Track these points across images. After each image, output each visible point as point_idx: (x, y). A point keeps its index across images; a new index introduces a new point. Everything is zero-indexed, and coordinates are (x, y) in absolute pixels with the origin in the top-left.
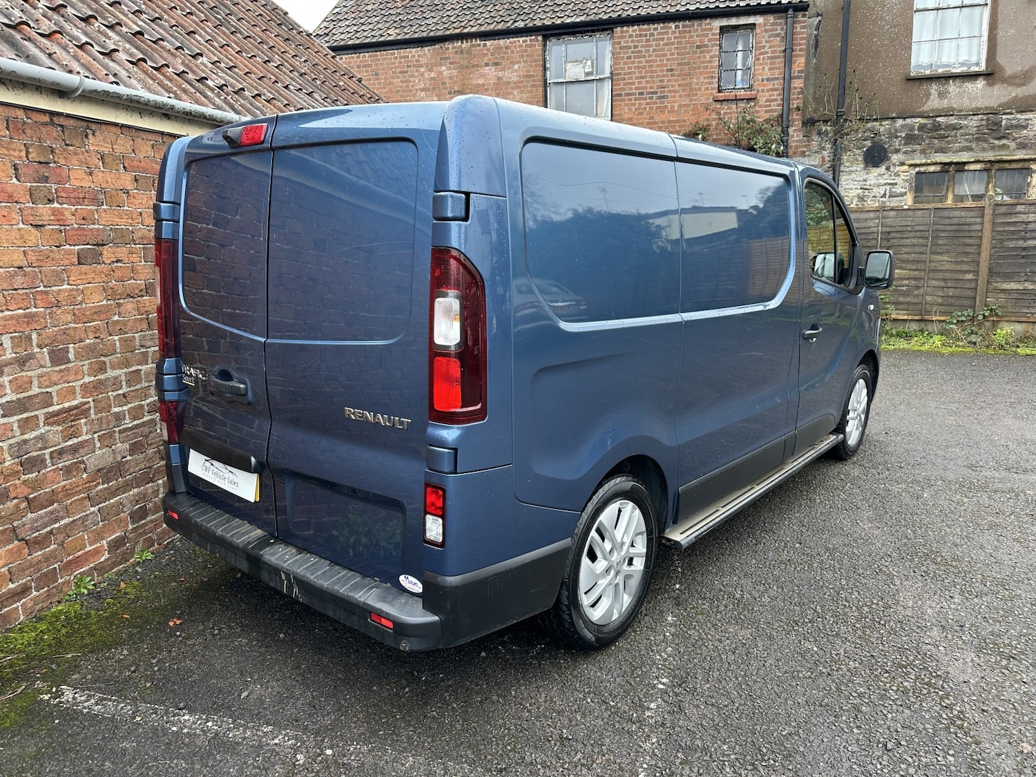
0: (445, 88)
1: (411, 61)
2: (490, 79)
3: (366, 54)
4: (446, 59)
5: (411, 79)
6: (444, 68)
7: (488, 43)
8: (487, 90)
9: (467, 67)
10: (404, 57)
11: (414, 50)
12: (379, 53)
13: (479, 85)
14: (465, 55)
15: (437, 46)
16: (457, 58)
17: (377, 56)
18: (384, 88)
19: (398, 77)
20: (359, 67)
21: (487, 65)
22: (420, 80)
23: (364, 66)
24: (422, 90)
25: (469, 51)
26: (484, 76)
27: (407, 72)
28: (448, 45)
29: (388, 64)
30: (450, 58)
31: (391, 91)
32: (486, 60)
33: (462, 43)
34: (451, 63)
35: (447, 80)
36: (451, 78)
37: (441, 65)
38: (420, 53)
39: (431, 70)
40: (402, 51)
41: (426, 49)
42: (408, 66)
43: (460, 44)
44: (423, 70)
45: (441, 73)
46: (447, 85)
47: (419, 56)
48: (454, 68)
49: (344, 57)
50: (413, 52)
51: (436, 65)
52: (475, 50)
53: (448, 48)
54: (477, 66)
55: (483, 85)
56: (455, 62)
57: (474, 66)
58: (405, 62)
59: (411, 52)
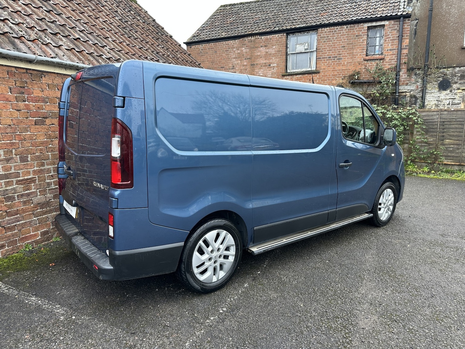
0: (243, 57)
1: (230, 46)
2: (263, 53)
3: (212, 44)
4: (245, 44)
5: (230, 54)
6: (244, 49)
7: (263, 37)
8: (261, 57)
9: (253, 48)
10: (227, 44)
11: (231, 41)
12: (217, 43)
13: (258, 55)
14: (253, 43)
15: (241, 39)
16: (249, 44)
17: (216, 44)
18: (219, 58)
19: (225, 53)
20: (209, 49)
21: (262, 47)
22: (233, 54)
23: (211, 49)
24: (234, 58)
25: (254, 41)
26: (260, 51)
27: (228, 51)
28: (246, 39)
29: (221, 47)
30: (246, 44)
31: (221, 59)
32: (261, 45)
33: (252, 37)
34: (246, 46)
35: (245, 54)
36: (246, 53)
37: (242, 47)
38: (234, 42)
39: (238, 50)
40: (227, 42)
41: (237, 41)
42: (229, 48)
43: (250, 38)
44: (235, 49)
45: (242, 51)
46: (245, 56)
47: (233, 44)
48: (248, 49)
49: (203, 45)
50: (231, 42)
51: (241, 47)
52: (257, 41)
53: (246, 40)
54: (258, 47)
55: (260, 55)
56: (248, 46)
57: (256, 47)
58: (228, 46)
59: (230, 42)
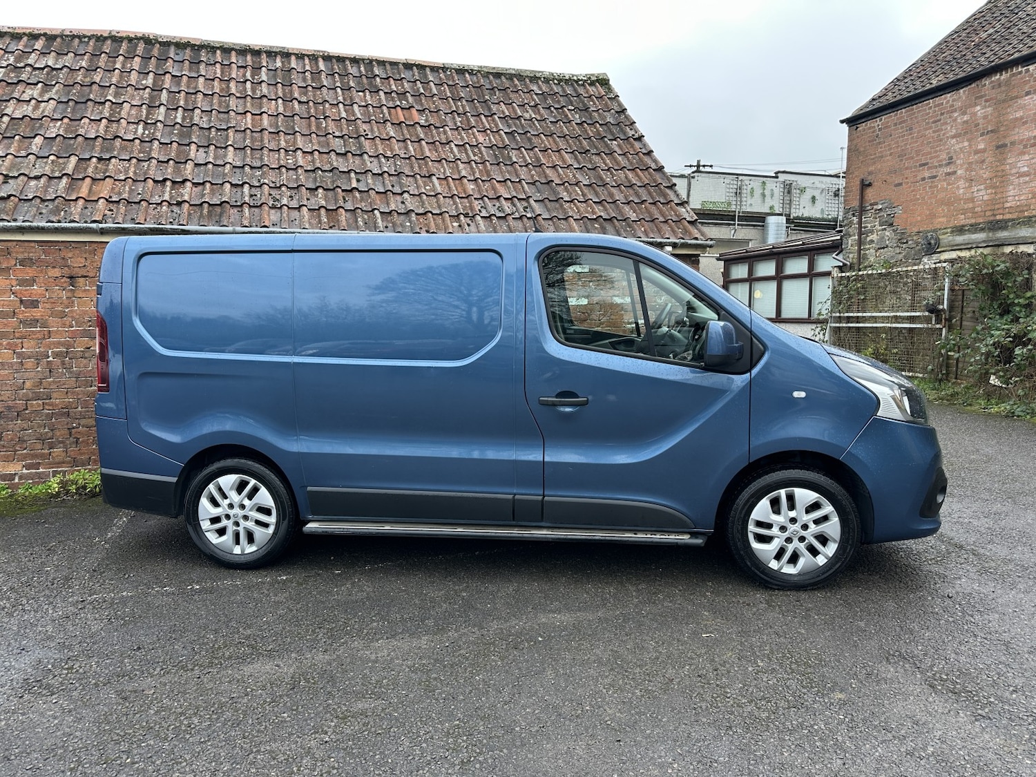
0: (976, 131)
1: (946, 108)
2: (1030, 110)
3: (903, 110)
4: (981, 97)
5: (943, 127)
6: (978, 108)
7: (1031, 68)
8: (1026, 123)
9: (1004, 101)
10: (939, 105)
11: (949, 95)
12: (915, 106)
13: (1016, 119)
14: (1003, 88)
15: (973, 85)
16: (993, 93)
17: (913, 109)
18: (916, 142)
19: (931, 128)
20: (895, 124)
21: (1028, 94)
22: (952, 126)
23: (901, 123)
24: (953, 137)
25: (1008, 82)
26: (1022, 107)
27: (940, 120)
28: (986, 82)
29: (922, 116)
30: (985, 95)
31: (922, 144)
32: (1027, 88)
33: (1001, 75)
34: (986, 101)
35: (981, 121)
36: (985, 117)
37: (976, 105)
38: (955, 97)
39: (964, 113)
40: (937, 99)
41: (961, 91)
42: (942, 114)
43: (998, 77)
44: (956, 115)
45: (975, 114)
46: (981, 126)
47: (953, 101)
48: (989, 106)
49: (883, 118)
50: (948, 97)
51: (971, 106)
52: (1015, 81)
53: (985, 85)
54: (1017, 97)
55: (1022, 118)
56: (991, 99)
57: (1012, 99)
58: (940, 110)
59: (946, 98)
